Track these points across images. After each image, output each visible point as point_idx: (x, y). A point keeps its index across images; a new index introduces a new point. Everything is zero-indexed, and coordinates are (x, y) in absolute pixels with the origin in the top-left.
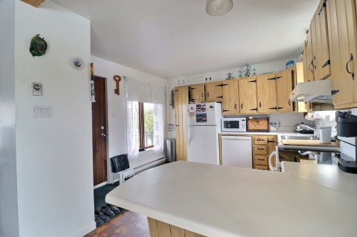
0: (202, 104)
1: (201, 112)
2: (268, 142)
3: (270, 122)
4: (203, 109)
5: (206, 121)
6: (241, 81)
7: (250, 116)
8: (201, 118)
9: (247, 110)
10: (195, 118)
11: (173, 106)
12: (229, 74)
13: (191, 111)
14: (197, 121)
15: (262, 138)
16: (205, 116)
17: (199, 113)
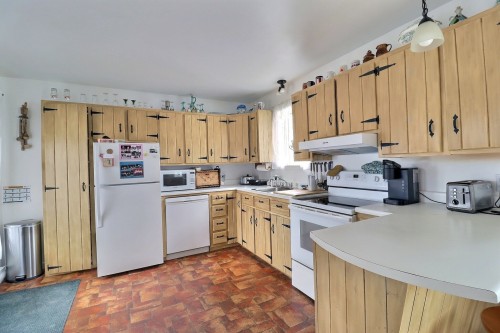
0: (133, 145)
1: (132, 160)
2: (227, 198)
3: (221, 174)
4: (136, 154)
5: (141, 175)
6: (188, 117)
7: (198, 166)
8: (131, 171)
9: (195, 159)
10: (117, 170)
11: (25, 143)
12: (166, 102)
13: (107, 156)
14: (123, 176)
15: (220, 195)
16: (139, 166)
17: (127, 160)
